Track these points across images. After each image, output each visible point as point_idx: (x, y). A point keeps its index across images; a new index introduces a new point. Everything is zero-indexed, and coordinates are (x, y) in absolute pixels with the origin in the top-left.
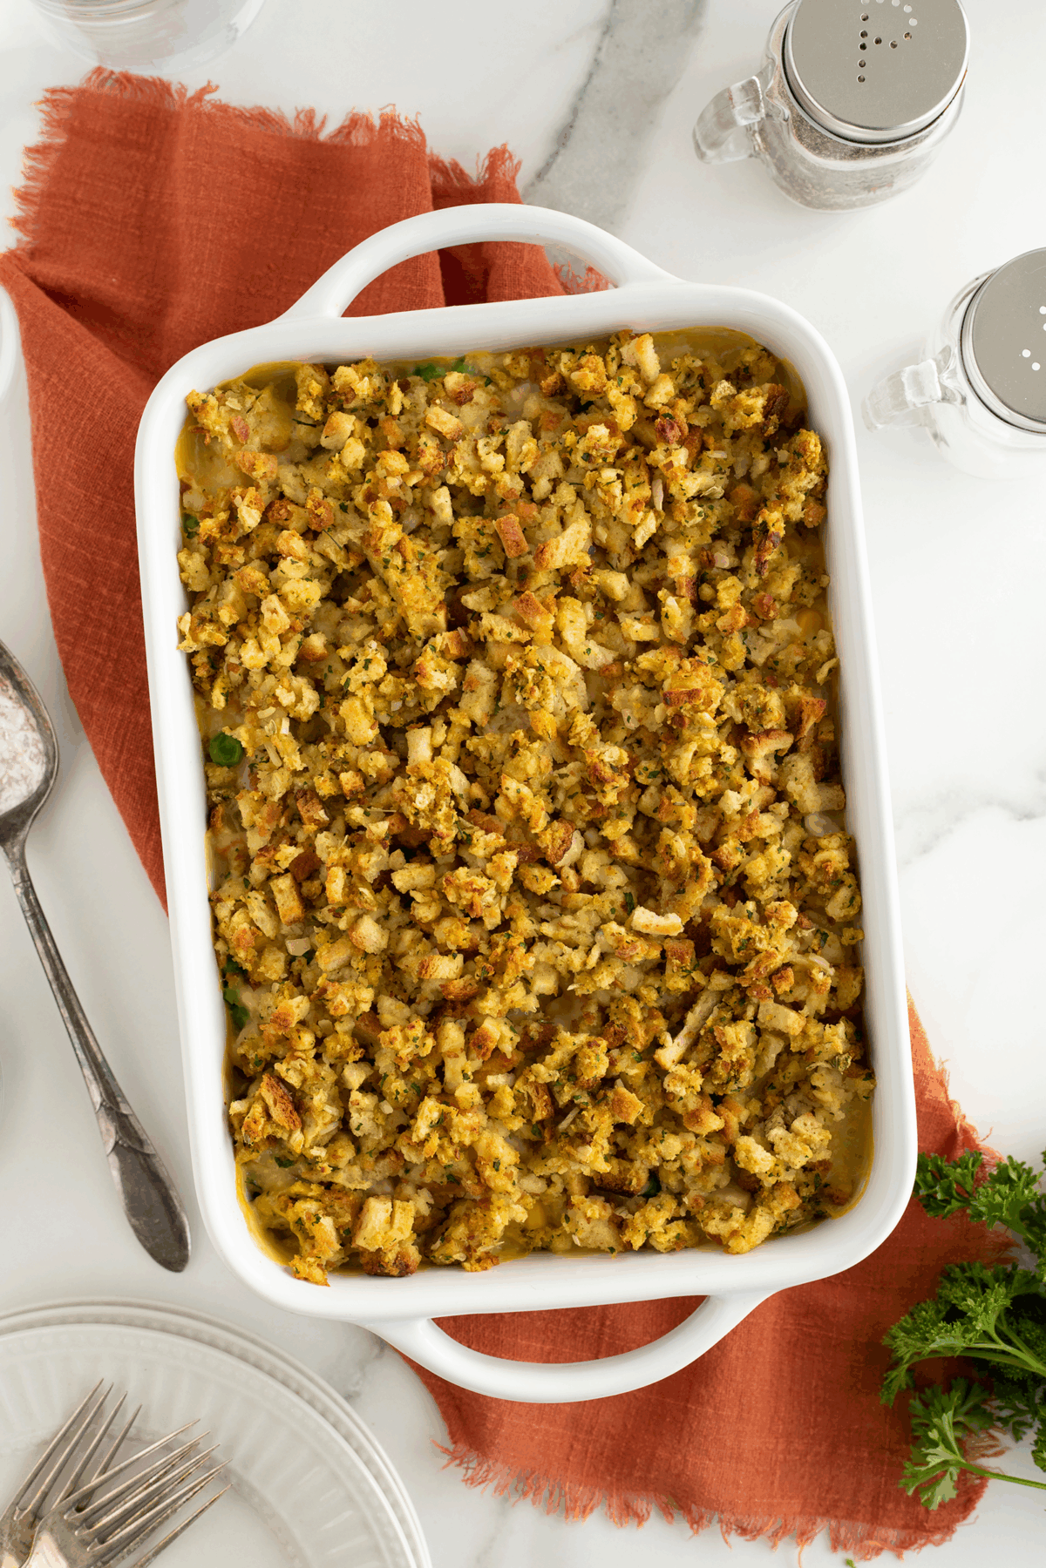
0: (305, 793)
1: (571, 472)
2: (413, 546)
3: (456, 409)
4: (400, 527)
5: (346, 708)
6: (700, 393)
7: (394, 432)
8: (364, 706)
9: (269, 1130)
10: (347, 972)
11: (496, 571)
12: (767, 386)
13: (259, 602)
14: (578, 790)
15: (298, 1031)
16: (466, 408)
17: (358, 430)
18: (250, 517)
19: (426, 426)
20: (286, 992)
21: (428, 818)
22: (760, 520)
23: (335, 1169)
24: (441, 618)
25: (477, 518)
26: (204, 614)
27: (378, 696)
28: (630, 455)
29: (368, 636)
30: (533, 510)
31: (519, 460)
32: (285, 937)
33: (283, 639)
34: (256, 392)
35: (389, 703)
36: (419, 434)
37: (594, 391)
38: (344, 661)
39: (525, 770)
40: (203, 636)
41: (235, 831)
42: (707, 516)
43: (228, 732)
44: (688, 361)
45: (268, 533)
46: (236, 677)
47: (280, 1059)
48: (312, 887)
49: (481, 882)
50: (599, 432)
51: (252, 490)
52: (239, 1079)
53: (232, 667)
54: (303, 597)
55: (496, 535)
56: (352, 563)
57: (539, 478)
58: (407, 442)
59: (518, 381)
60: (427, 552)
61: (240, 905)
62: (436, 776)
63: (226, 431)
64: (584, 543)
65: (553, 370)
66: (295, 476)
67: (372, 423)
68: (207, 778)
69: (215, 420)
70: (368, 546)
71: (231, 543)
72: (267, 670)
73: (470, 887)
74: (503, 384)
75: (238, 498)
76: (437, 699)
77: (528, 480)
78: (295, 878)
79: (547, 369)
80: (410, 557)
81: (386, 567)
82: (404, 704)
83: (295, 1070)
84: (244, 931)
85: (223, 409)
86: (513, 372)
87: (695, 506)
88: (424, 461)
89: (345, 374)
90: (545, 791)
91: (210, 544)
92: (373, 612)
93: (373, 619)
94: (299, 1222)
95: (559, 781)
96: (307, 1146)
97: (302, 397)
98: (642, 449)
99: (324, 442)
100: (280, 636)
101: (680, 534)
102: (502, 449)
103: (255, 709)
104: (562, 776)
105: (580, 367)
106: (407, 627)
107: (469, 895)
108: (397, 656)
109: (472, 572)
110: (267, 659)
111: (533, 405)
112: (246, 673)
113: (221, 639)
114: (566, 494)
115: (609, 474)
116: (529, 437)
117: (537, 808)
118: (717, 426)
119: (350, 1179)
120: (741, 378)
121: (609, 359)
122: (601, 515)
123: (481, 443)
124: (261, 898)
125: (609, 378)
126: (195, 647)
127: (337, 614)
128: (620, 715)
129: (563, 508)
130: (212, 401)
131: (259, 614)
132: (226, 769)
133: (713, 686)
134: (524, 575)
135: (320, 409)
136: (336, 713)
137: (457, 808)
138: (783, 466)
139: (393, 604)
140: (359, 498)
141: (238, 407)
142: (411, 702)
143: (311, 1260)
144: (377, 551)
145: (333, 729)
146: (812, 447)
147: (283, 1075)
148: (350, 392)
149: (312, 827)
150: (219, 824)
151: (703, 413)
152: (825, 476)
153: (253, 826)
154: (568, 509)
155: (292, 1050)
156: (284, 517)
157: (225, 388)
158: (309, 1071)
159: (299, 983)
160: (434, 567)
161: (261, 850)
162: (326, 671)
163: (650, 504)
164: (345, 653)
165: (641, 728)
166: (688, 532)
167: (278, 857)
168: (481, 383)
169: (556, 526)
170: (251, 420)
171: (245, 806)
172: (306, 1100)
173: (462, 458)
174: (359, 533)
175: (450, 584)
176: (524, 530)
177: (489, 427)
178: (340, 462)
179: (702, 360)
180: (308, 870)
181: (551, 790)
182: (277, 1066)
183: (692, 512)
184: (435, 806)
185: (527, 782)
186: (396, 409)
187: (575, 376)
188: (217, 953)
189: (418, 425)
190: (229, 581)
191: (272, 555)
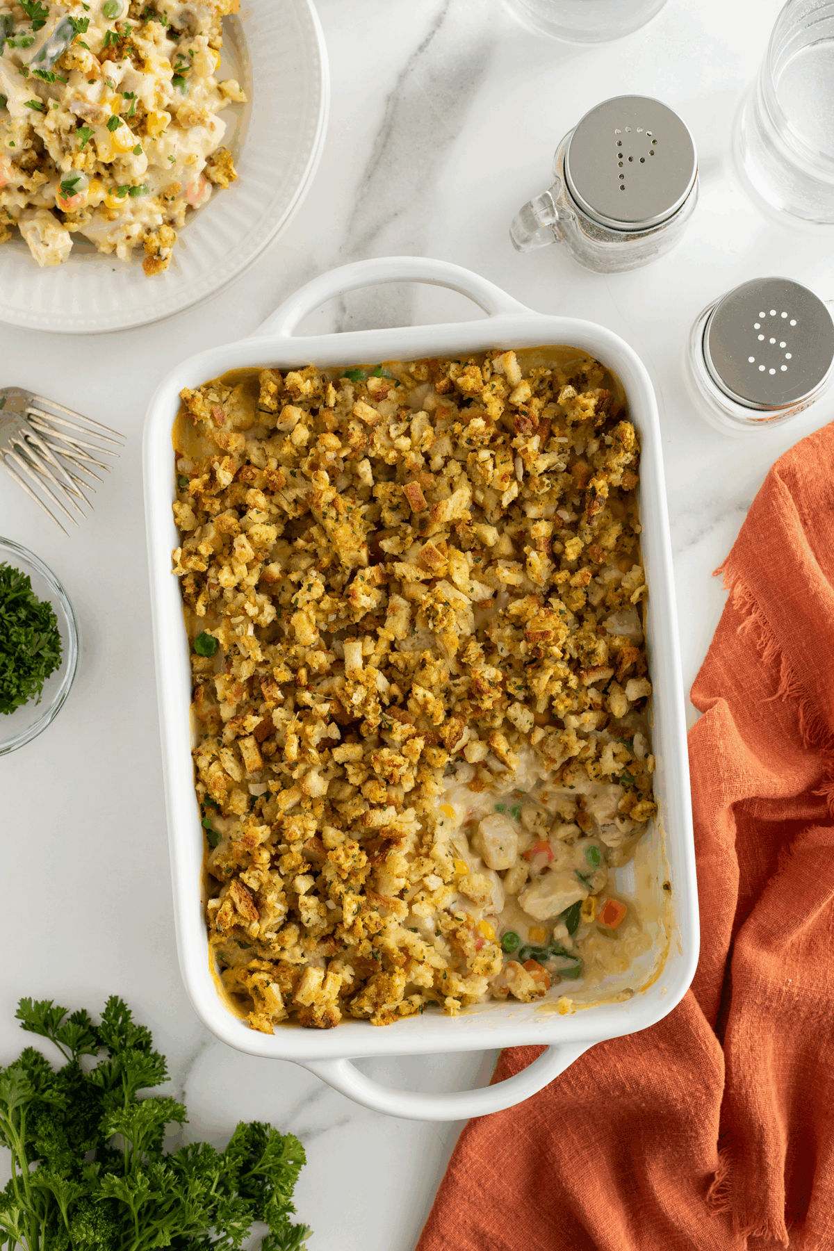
0: (267, 679)
1: (458, 451)
2: (343, 502)
3: (375, 404)
4: (335, 489)
5: (295, 618)
6: (549, 394)
7: (331, 420)
8: (308, 617)
9: (236, 921)
10: (297, 810)
11: (404, 521)
12: (598, 390)
13: (231, 539)
14: (466, 696)
15: (259, 849)
16: (382, 403)
17: (304, 418)
18: (225, 478)
19: (354, 416)
20: (251, 823)
21: (360, 710)
22: (591, 486)
23: (283, 949)
24: (364, 555)
25: (391, 483)
26: (191, 549)
27: (318, 611)
28: (500, 441)
29: (311, 566)
30: (431, 478)
31: (420, 442)
32: (248, 781)
33: (249, 566)
34: (230, 388)
35: (327, 615)
36: (349, 421)
37: (473, 392)
38: (293, 583)
39: (429, 679)
40: (190, 564)
41: (212, 703)
42: (553, 486)
43: (208, 631)
44: (541, 372)
45: (239, 489)
46: (214, 593)
47: (245, 870)
48: (271, 747)
49: (399, 760)
50: (478, 423)
51: (227, 458)
52: (214, 883)
53: (212, 586)
54: (264, 537)
55: (404, 496)
56: (299, 512)
57: (435, 455)
58: (340, 426)
59: (419, 383)
60: (354, 507)
61: (216, 758)
62: (367, 681)
63: (208, 416)
64: (466, 502)
65: (444, 375)
66: (259, 449)
67: (314, 412)
68: (192, 665)
69: (201, 409)
70: (312, 503)
71: (212, 496)
72: (238, 589)
73: (391, 763)
74: (409, 384)
75: (217, 464)
76: (362, 614)
77: (427, 457)
78: (256, 739)
79: (440, 375)
80: (342, 510)
81: (324, 518)
82: (337, 617)
83: (255, 877)
84: (219, 778)
85: (206, 401)
86: (416, 377)
87: (544, 479)
88: (352, 441)
89: (294, 378)
90: (443, 695)
91: (197, 497)
92: (315, 550)
93: (315, 555)
94: (255, 988)
95: (453, 688)
96: (262, 932)
97: (263, 393)
98: (508, 435)
99: (279, 426)
100: (247, 565)
101: (535, 499)
102: (408, 433)
103: (229, 617)
104: (455, 685)
105: (463, 374)
106: (339, 560)
107: (390, 769)
108: (332, 581)
109: (387, 521)
110: (237, 581)
111: (430, 401)
112: (222, 590)
113: (203, 567)
114: (454, 468)
115: (484, 454)
116: (428, 426)
117: (437, 708)
118: (561, 418)
119: (293, 956)
120: (580, 383)
121: (484, 369)
122: (479, 483)
123: (392, 428)
124: (230, 753)
125: (485, 383)
126: (184, 572)
127: (289, 550)
128: (496, 646)
129: (452, 478)
130: (199, 395)
131: (231, 550)
132: (206, 659)
133: (559, 628)
134: (424, 524)
135: (275, 402)
136: (289, 622)
137: (381, 702)
138: (609, 446)
139: (330, 544)
140: (305, 467)
141: (217, 400)
142: (342, 615)
143: (262, 1015)
144: (318, 506)
145: (286, 633)
146: (628, 435)
147: (246, 881)
148: (296, 391)
149: (271, 704)
150: (201, 699)
151: (551, 408)
152: (638, 455)
153: (225, 699)
154: (456, 479)
155: (253, 863)
156: (251, 477)
157: (208, 386)
158: (265, 879)
159: (260, 814)
160: (358, 517)
161: (232, 718)
162: (280, 590)
163: (513, 476)
164: (294, 577)
165: (511, 656)
166: (540, 498)
167: (245, 724)
168: (393, 384)
169: (447, 490)
170: (226, 409)
171: (219, 685)
172: (262, 899)
173: (379, 438)
174: (304, 491)
175: (370, 529)
176: (424, 493)
177: (398, 416)
178: (291, 441)
179: (552, 370)
180: (266, 734)
181: (447, 693)
182: (241, 875)
183: (542, 483)
184: (365, 702)
185: (430, 688)
186: (332, 403)
187: (460, 381)
188: (197, 793)
189: (347, 415)
190: (210, 524)
191: (241, 505)
